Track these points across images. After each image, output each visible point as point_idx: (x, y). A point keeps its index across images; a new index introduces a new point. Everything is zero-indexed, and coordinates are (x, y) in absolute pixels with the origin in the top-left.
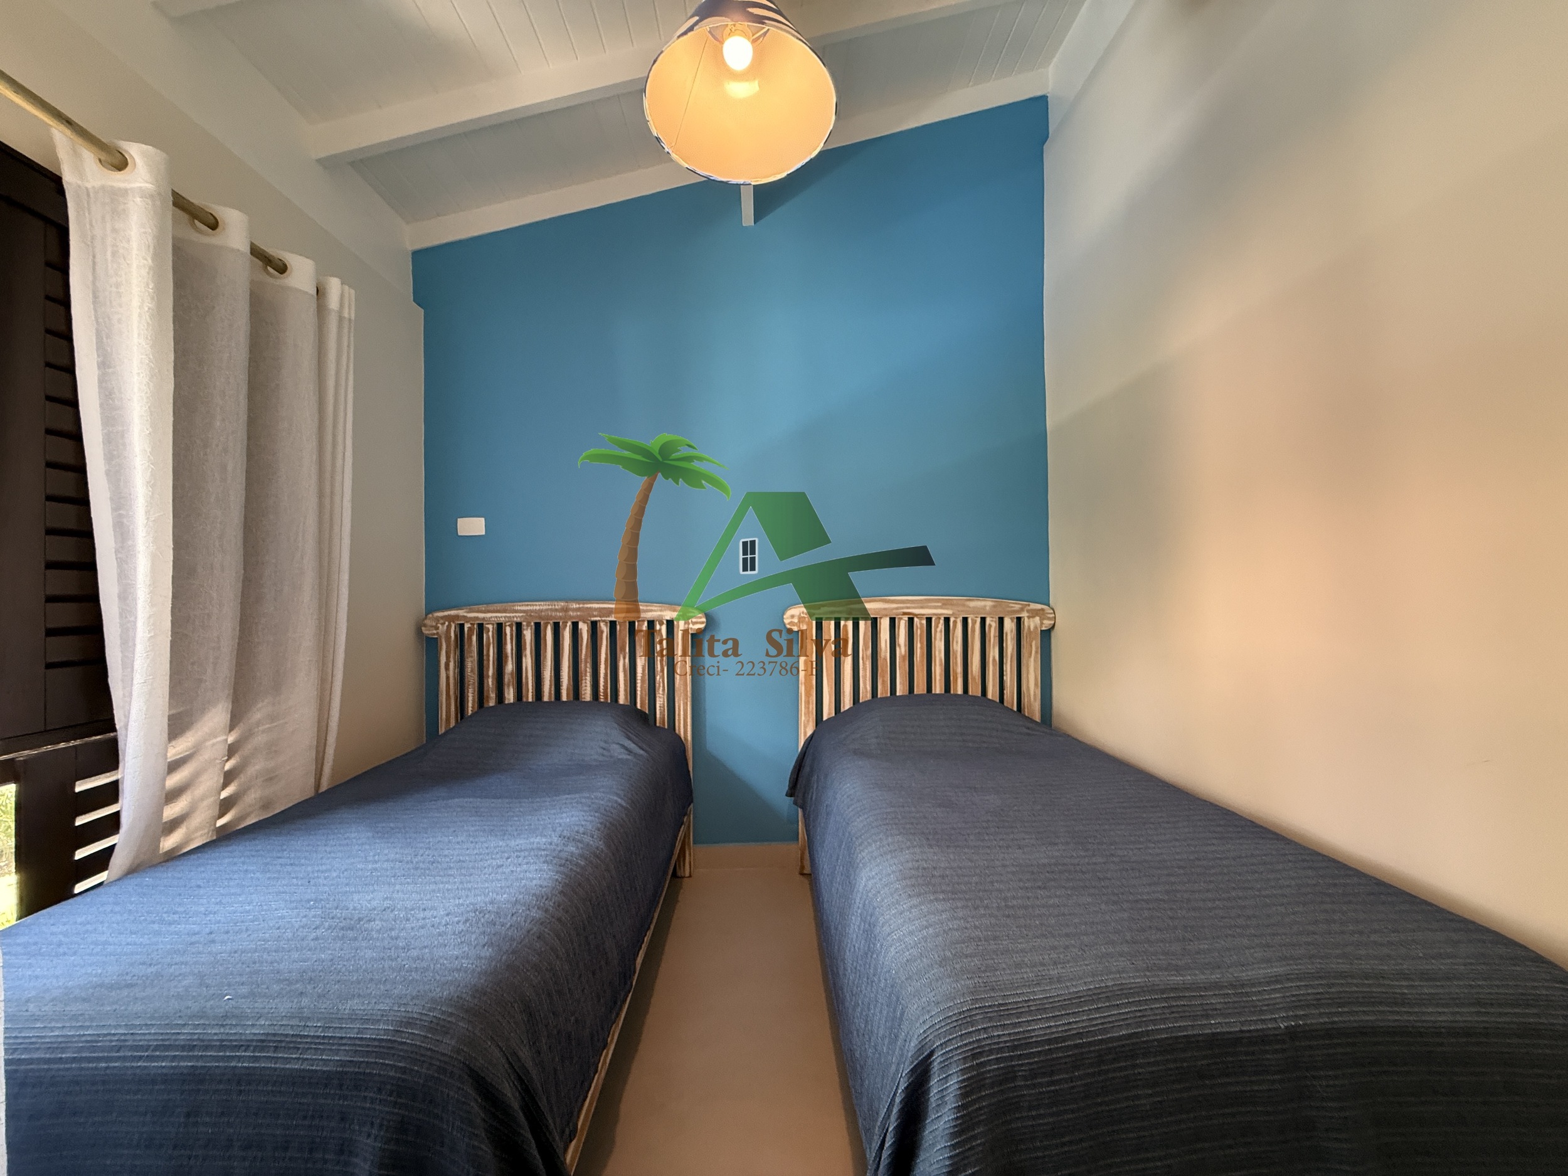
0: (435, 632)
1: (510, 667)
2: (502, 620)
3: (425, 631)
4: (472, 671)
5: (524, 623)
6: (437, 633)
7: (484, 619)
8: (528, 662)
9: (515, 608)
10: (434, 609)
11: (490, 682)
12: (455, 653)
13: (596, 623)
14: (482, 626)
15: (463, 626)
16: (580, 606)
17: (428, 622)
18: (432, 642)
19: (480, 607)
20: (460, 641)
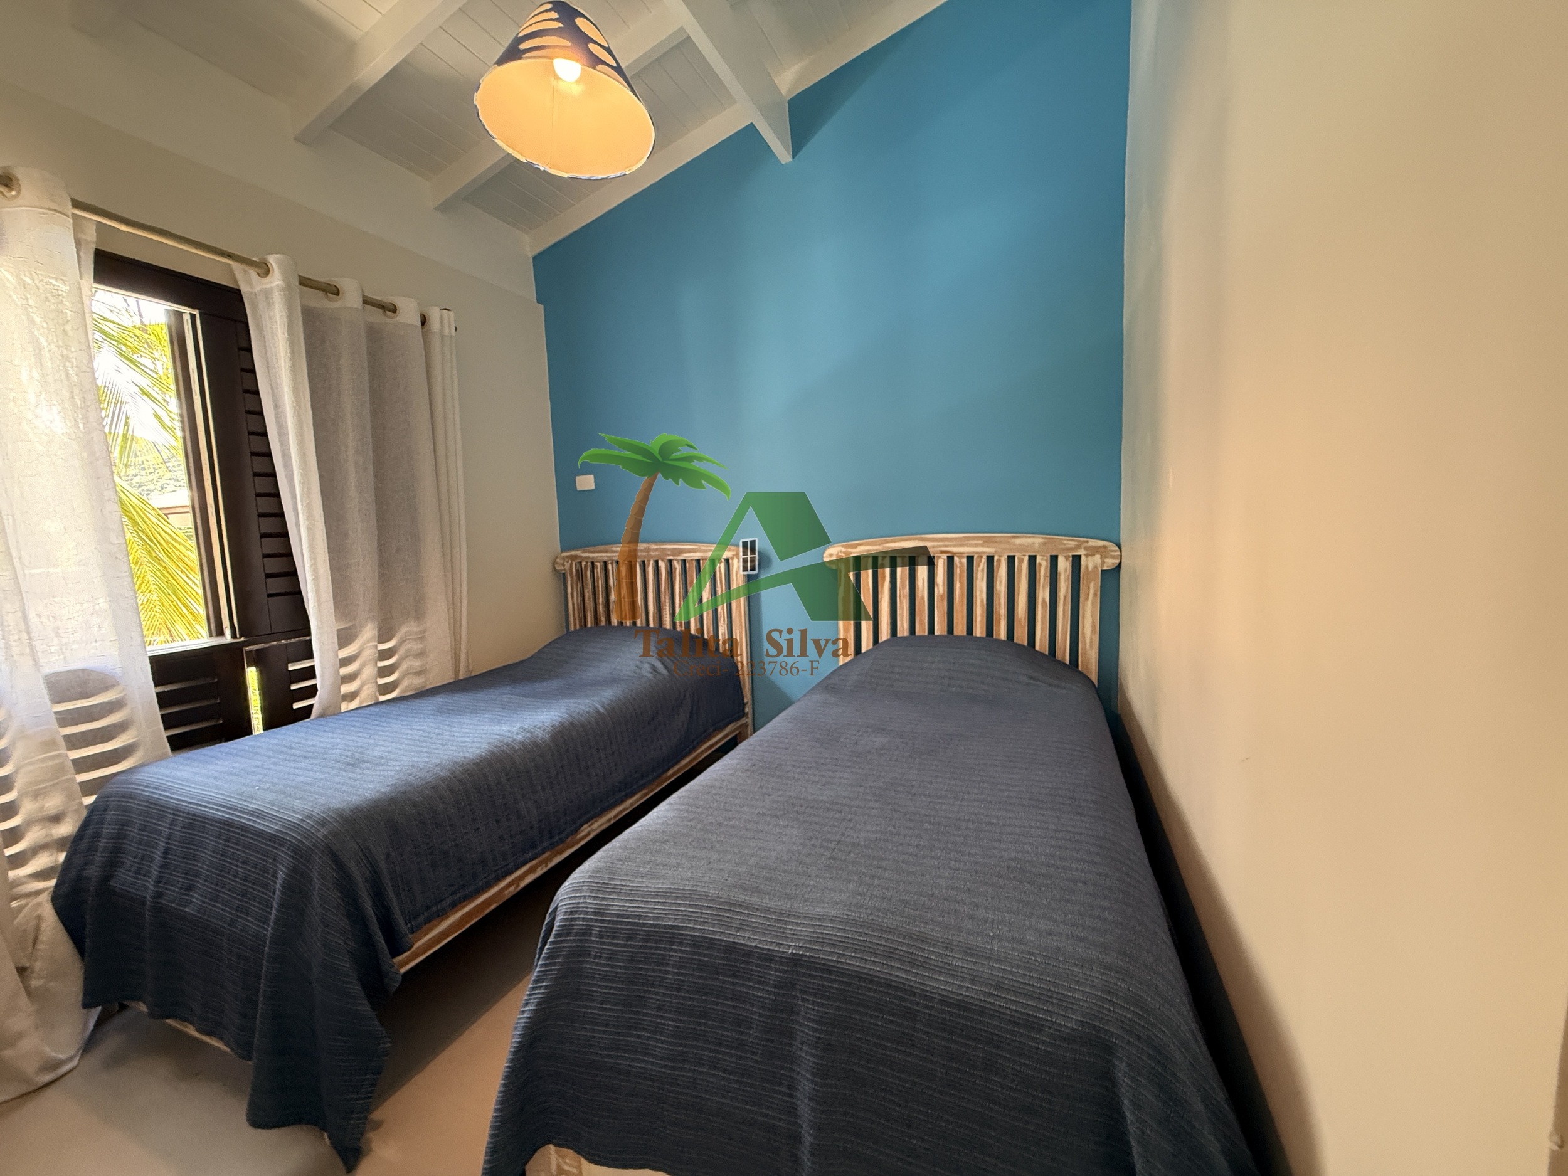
0: (563, 568)
2: (605, 559)
3: (559, 568)
4: (589, 599)
6: (565, 569)
7: (593, 558)
9: (614, 549)
10: (563, 551)
11: (601, 608)
12: (577, 585)
13: (670, 561)
14: (593, 563)
15: (581, 563)
16: (658, 547)
17: (558, 560)
18: (562, 577)
19: (591, 548)
20: (580, 575)
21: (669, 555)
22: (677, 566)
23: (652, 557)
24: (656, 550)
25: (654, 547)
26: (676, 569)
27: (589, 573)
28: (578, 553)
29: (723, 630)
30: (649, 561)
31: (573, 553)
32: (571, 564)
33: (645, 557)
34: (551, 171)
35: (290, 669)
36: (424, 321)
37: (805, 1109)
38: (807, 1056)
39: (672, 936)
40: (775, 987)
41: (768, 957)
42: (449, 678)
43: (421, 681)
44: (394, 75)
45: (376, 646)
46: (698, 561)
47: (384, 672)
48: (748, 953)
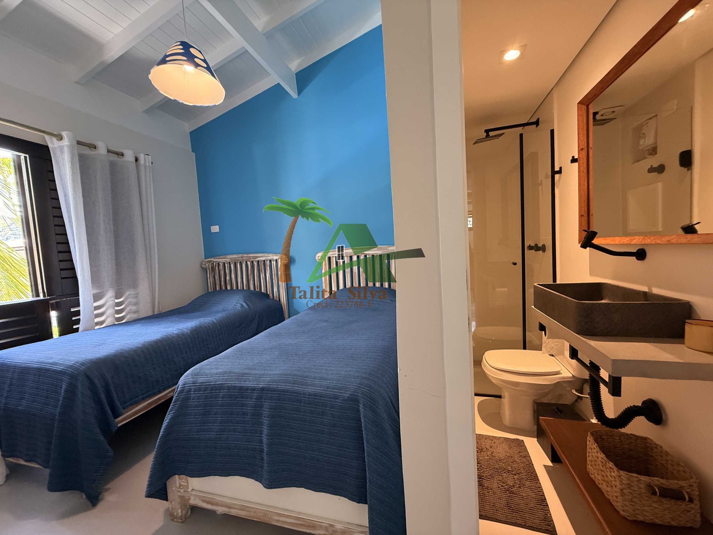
0: (205, 266)
1: (228, 278)
2: (224, 261)
3: (203, 266)
4: (217, 280)
5: (231, 263)
6: (206, 267)
7: (219, 261)
8: (233, 276)
9: (228, 257)
10: (206, 259)
11: (223, 283)
12: (212, 273)
13: (252, 261)
14: (219, 264)
15: (213, 264)
16: (247, 255)
17: (203, 263)
18: (205, 270)
19: (218, 257)
20: (213, 269)
21: (252, 259)
23: (244, 260)
25: (245, 256)
26: (255, 265)
27: (217, 268)
28: (212, 259)
29: (275, 290)
30: (243, 262)
31: (210, 259)
32: (209, 264)
33: (241, 260)
34: (185, 103)
35: (72, 310)
36: (137, 160)
37: (265, 440)
38: (266, 421)
39: (220, 387)
40: (256, 399)
41: (253, 389)
42: (150, 314)
43: (136, 316)
44: (121, 57)
45: (114, 300)
46: (264, 261)
47: (118, 312)
48: (247, 389)
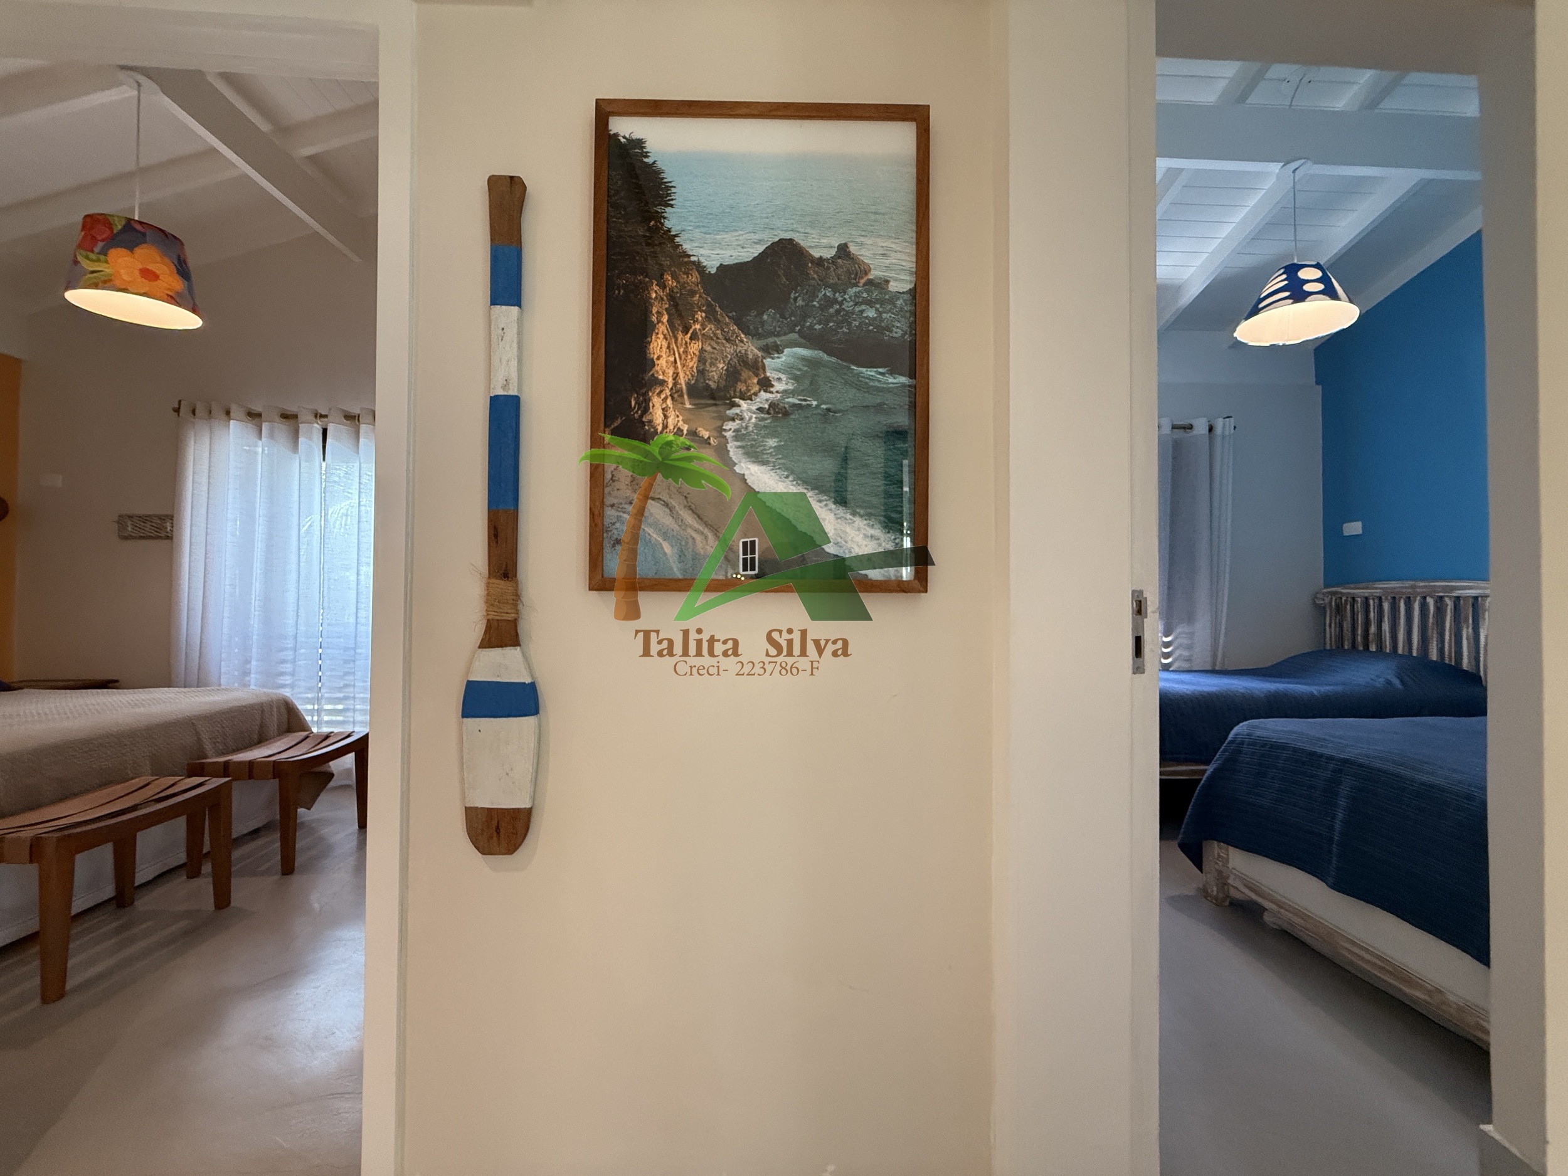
0: (1322, 602)
1: (1373, 630)
2: (1366, 595)
3: (1317, 602)
4: (1347, 630)
5: (1383, 597)
6: (1325, 603)
7: (1354, 594)
8: (1386, 626)
9: (1376, 586)
10: (1326, 586)
11: (1359, 638)
12: (1336, 617)
13: (1441, 598)
14: (1353, 599)
15: (1341, 598)
16: (1427, 585)
17: (1318, 596)
18: (1321, 610)
19: (1352, 586)
20: (1339, 609)
21: (1439, 592)
22: (1449, 603)
23: (1419, 594)
24: (1425, 587)
26: (1446, 604)
27: (1348, 607)
28: (1339, 590)
30: (1415, 598)
31: (1334, 589)
32: (1331, 598)
33: (1413, 593)
36: (1211, 429)
46: (1476, 598)
